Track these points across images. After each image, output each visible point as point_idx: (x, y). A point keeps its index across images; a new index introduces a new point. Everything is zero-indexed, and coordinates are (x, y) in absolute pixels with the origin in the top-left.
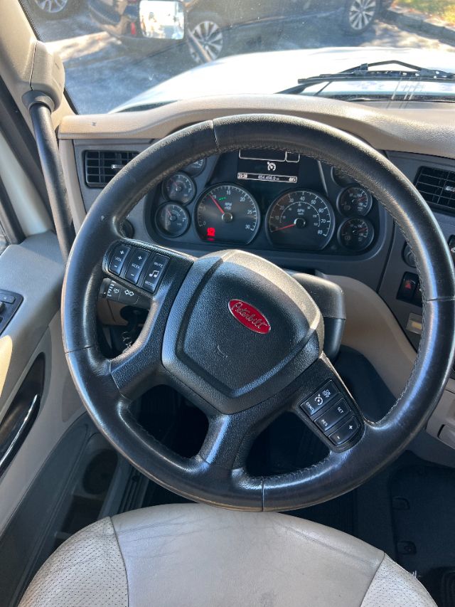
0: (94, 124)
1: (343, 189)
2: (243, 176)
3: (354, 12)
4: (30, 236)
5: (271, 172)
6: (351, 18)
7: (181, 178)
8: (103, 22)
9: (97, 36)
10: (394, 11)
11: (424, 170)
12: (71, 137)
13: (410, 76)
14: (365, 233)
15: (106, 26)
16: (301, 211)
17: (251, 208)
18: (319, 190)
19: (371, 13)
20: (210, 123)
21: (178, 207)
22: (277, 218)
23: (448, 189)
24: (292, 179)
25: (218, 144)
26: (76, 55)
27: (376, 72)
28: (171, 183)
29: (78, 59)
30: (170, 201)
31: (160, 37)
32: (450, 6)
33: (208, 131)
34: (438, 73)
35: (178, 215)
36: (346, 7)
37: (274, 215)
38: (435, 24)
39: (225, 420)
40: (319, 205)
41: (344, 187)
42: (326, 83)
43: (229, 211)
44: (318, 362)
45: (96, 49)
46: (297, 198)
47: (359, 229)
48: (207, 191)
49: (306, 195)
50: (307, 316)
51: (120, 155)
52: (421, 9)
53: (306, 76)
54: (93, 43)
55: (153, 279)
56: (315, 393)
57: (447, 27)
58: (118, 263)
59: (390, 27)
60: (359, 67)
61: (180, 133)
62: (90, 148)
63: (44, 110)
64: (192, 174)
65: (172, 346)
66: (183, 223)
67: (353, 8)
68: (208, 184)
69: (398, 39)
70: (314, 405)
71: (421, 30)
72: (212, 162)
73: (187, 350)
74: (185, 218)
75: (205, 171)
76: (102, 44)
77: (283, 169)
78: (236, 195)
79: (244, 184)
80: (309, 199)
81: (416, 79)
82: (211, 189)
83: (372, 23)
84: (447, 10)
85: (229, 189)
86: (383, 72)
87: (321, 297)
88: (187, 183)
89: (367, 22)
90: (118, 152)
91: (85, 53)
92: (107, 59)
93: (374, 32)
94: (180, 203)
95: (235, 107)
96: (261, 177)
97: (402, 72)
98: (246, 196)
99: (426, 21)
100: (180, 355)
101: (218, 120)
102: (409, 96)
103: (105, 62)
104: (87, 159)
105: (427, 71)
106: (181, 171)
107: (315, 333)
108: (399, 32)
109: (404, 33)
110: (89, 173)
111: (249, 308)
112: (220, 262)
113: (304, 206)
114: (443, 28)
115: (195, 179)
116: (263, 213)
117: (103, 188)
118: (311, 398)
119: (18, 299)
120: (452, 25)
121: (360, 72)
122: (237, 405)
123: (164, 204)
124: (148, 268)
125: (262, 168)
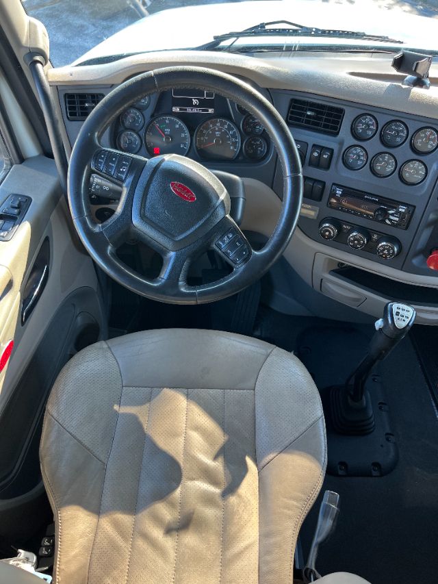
0: (71, 75)
1: (244, 117)
2: (176, 109)
4: (28, 159)
5: (196, 106)
7: (133, 113)
11: (294, 101)
12: (57, 84)
13: (294, 33)
14: (261, 147)
16: (218, 134)
17: (184, 132)
18: (229, 117)
20: (152, 73)
21: (132, 133)
22: (202, 138)
23: (309, 113)
24: (211, 111)
25: (157, 86)
27: (270, 30)
28: (126, 116)
30: (127, 129)
33: (150, 79)
34: (314, 30)
35: (133, 139)
37: (200, 137)
39: (172, 254)
40: (230, 128)
41: (244, 114)
42: (234, 39)
43: (168, 135)
44: (225, 218)
46: (214, 124)
47: (257, 145)
48: (152, 121)
49: (221, 122)
50: (218, 191)
51: (90, 97)
53: (219, 34)
55: (123, 172)
56: (223, 236)
58: (101, 163)
60: (258, 26)
61: (133, 79)
62: (70, 92)
63: (39, 65)
64: (140, 109)
65: (138, 212)
66: (137, 146)
68: (152, 116)
70: (223, 242)
72: (154, 98)
73: (148, 214)
74: (138, 142)
75: (150, 107)
77: (203, 104)
78: (172, 123)
79: (176, 114)
80: (223, 124)
81: (299, 35)
82: (155, 119)
85: (167, 119)
86: (275, 30)
87: (228, 184)
88: (138, 117)
90: (89, 94)
94: (134, 131)
95: (168, 61)
96: (189, 110)
97: (289, 30)
98: (179, 123)
100: (143, 217)
101: (157, 71)
102: (295, 47)
104: (67, 100)
105: (307, 28)
106: (132, 106)
107: (223, 201)
110: (69, 109)
111: (183, 187)
112: (163, 160)
113: (220, 130)
115: (144, 112)
116: (191, 136)
117: (84, 120)
118: (221, 238)
119: (29, 200)
121: (259, 30)
122: (178, 246)
123: (123, 132)
124: (120, 165)
125: (190, 103)
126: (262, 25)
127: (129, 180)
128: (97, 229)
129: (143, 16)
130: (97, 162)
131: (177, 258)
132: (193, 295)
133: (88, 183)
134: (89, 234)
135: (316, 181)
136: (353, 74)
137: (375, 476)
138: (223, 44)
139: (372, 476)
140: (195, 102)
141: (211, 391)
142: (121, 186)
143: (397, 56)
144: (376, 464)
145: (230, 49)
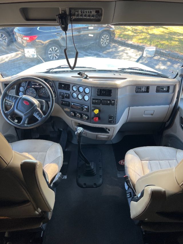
2: (33, 86)
3: (102, 41)
6: (102, 43)
8: (19, 49)
9: (18, 52)
10: (116, 39)
11: (59, 83)
12: (2, 82)
15: (21, 50)
16: (44, 92)
19: (108, 41)
22: (40, 93)
24: (41, 86)
26: (11, 59)
27: (62, 67)
29: (12, 60)
31: (31, 57)
32: (134, 37)
36: (99, 40)
38: (129, 43)
42: (53, 70)
43: (31, 93)
45: (18, 57)
49: (44, 89)
52: (125, 39)
54: (17, 55)
57: (132, 44)
59: (115, 45)
67: (102, 40)
69: (118, 48)
71: (125, 45)
73: (18, 108)
75: (26, 86)
76: (20, 55)
79: (33, 88)
82: (27, 89)
83: (109, 44)
84: (134, 38)
85: (31, 89)
89: (107, 44)
91: (14, 58)
92: (22, 60)
93: (110, 46)
94: (22, 92)
98: (34, 90)
99: (126, 42)
103: (21, 61)
104: (5, 85)
107: (36, 105)
108: (118, 46)
109: (120, 46)
111: (26, 102)
114: (131, 44)
115: (24, 87)
118: (35, 113)
120: (134, 43)
121: (59, 67)
122: (25, 115)
123: (20, 92)
124: (12, 98)
125: (36, 85)
126: (60, 66)
127: (14, 101)
128: (6, 112)
129: (43, 62)
130: (7, 97)
131: (25, 118)
132: (28, 126)
133: (5, 102)
134: (4, 113)
135: (67, 102)
136: (72, 77)
137: (94, 188)
138: (51, 71)
139: (93, 187)
140: (37, 84)
141: (35, 153)
142: (12, 102)
143: (79, 72)
144: (95, 184)
145: (52, 73)
